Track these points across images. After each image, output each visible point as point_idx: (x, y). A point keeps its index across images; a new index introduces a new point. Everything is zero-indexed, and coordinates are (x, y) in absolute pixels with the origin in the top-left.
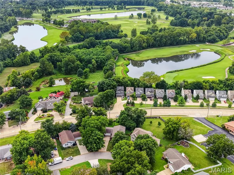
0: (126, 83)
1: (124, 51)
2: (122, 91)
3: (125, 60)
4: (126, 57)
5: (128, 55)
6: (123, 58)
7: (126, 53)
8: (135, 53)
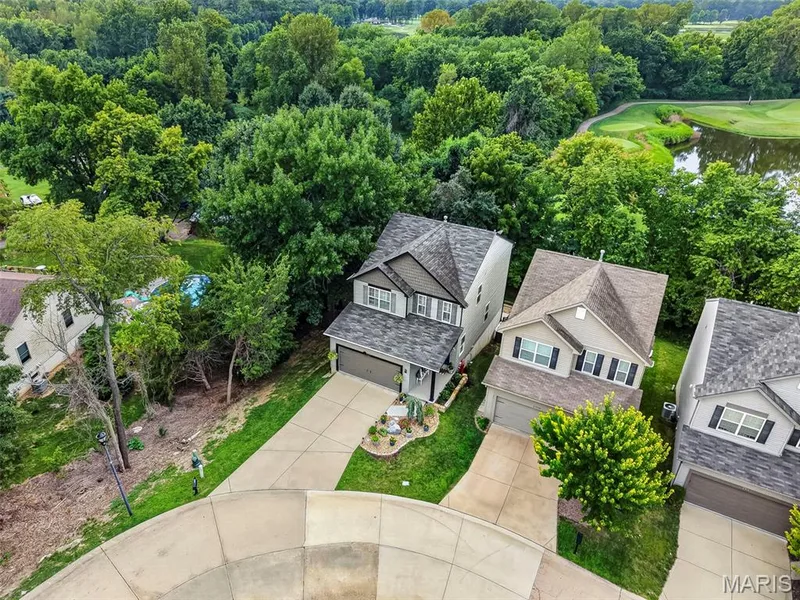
1: (674, 89)
2: (435, 302)
3: (664, 122)
4: (679, 113)
5: (698, 105)
6: (658, 115)
7: (683, 99)
8: (742, 106)
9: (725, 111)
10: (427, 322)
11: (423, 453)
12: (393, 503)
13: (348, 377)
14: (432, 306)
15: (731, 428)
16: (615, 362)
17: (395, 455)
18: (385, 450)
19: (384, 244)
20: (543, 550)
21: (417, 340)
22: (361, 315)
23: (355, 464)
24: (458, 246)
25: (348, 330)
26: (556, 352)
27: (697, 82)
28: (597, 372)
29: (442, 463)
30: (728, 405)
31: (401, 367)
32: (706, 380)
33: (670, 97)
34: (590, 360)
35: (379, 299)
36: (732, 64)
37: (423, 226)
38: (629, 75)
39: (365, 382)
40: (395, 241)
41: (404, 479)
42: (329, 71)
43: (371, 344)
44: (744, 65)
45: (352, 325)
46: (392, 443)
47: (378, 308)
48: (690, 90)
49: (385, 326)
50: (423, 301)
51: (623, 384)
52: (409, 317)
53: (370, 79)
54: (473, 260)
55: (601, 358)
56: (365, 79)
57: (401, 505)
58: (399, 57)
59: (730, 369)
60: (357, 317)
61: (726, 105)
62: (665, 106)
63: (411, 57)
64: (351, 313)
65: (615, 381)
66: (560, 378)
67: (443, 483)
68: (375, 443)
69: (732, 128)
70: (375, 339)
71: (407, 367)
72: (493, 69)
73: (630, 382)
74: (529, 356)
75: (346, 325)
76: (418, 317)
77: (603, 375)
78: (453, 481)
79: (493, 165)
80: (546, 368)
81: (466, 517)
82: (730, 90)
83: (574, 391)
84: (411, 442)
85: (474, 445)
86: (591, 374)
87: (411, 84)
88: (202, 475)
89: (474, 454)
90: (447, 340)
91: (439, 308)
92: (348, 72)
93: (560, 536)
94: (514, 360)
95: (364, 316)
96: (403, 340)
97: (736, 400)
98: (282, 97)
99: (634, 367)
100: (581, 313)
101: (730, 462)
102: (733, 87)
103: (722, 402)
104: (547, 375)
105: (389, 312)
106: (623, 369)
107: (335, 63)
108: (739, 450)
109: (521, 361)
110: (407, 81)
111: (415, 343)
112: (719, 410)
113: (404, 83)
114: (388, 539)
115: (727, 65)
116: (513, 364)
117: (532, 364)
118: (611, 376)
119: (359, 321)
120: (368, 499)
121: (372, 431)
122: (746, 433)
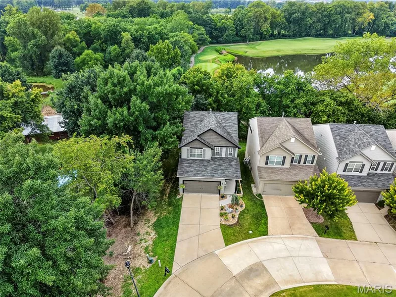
0: (241, 98)
1: (219, 39)
2: (224, 149)
3: (221, 54)
4: (224, 49)
5: (229, 46)
6: (217, 51)
7: (223, 43)
8: (245, 45)
9: (242, 48)
10: (221, 159)
11: (248, 217)
12: (252, 242)
13: (191, 194)
14: (223, 151)
15: (350, 170)
16: (306, 156)
17: (237, 222)
18: (232, 222)
19: (188, 127)
20: (314, 237)
21: (223, 168)
22: (189, 163)
23: (225, 232)
24: (223, 121)
25: (188, 172)
26: (284, 158)
27: (227, 36)
28: (299, 163)
29: (257, 218)
30: (350, 162)
31: (220, 182)
32: (339, 155)
33: (218, 43)
34: (296, 158)
35: (196, 153)
36: (238, 28)
37: (202, 115)
38: (203, 34)
39: (200, 194)
40: (192, 125)
41: (249, 231)
42: (59, 39)
43: (203, 176)
44: (243, 28)
45: (188, 169)
46: (233, 217)
47: (196, 158)
48: (226, 39)
49: (204, 165)
50: (217, 150)
51: (310, 164)
52: (213, 159)
53: (84, 42)
54: (233, 127)
55: (301, 156)
56: (81, 42)
57: (255, 241)
58: (95, 30)
59: (345, 149)
60: (188, 165)
61: (239, 45)
62: (219, 47)
63: (103, 30)
64: (183, 164)
65: (307, 164)
66: (287, 168)
67: (264, 226)
68: (226, 220)
69: (247, 54)
70: (204, 173)
71: (223, 181)
72: (149, 34)
73: (312, 163)
74: (273, 163)
75: (185, 170)
76: (216, 158)
77: (302, 163)
78: (266, 224)
79: (198, 81)
80: (280, 166)
81: (282, 236)
82: (239, 38)
83: (294, 172)
84: (239, 214)
85: (263, 206)
86: (297, 164)
87: (106, 44)
88: (160, 265)
89: (265, 209)
90: (235, 165)
91: (226, 151)
92: (71, 39)
93: (315, 230)
94: (266, 166)
95: (191, 164)
96: (216, 170)
97: (352, 160)
98: (31, 56)
99: (314, 157)
100: (293, 140)
101: (355, 182)
102: (240, 37)
103: (347, 162)
104: (281, 169)
105: (202, 159)
106: (310, 158)
107: (61, 34)
108: (355, 177)
109: (269, 165)
110: (103, 42)
111: (223, 170)
112: (347, 165)
113: (102, 43)
114: (262, 258)
115: (236, 28)
116: (266, 168)
117: (275, 166)
118: (305, 163)
119: (190, 166)
120: (241, 244)
121: (221, 215)
122: (356, 171)
